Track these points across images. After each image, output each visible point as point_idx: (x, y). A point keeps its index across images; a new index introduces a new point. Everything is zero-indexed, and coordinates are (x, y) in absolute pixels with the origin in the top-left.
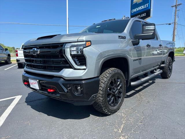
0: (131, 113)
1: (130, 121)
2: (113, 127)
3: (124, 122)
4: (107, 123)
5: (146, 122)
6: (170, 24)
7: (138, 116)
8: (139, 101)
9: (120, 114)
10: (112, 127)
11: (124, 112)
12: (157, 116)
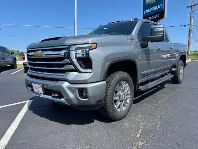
0: (148, 119)
1: (148, 126)
2: (131, 132)
3: (141, 127)
4: (123, 128)
5: (165, 127)
6: (185, 26)
7: (155, 122)
8: (156, 106)
9: (137, 119)
10: (129, 132)
11: (140, 117)
12: (176, 121)
